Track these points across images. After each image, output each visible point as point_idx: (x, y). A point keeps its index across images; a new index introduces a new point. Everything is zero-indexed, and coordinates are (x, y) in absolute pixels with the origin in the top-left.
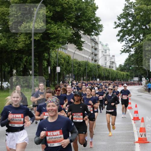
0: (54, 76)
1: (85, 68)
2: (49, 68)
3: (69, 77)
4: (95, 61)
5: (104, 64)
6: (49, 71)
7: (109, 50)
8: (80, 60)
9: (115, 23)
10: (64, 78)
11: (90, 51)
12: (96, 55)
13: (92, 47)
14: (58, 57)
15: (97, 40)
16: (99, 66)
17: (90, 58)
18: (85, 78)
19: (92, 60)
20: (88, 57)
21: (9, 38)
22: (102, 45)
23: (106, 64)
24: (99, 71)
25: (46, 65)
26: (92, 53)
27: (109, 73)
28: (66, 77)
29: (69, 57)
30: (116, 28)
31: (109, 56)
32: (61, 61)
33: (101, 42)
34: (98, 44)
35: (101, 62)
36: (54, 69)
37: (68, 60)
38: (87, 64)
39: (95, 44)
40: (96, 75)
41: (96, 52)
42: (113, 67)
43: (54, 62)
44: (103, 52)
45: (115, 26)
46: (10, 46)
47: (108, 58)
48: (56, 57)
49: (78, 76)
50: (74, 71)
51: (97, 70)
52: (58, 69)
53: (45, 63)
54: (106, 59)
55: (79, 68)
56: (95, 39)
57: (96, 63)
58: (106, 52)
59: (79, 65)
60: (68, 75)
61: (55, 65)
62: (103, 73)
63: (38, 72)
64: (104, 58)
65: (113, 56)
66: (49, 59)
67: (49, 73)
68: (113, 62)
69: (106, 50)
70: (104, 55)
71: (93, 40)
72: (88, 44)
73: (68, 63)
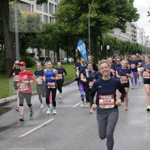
0: (105, 52)
1: (128, 46)
2: (102, 46)
3: (116, 53)
4: (135, 41)
5: (141, 42)
6: (102, 48)
7: (145, 32)
8: (123, 40)
9: (149, 12)
10: (113, 54)
11: (131, 34)
12: (135, 36)
13: (132, 31)
14: (108, 38)
15: (135, 26)
16: (137, 45)
17: (131, 39)
18: (128, 53)
19: (133, 40)
20: (129, 38)
21: (72, 26)
22: (139, 29)
23: (142, 43)
24: (137, 48)
25: (99, 45)
26: (132, 35)
27: (145, 49)
28: (114, 53)
29: (115, 38)
30: (149, 16)
31: (145, 37)
32: (110, 41)
33: (138, 27)
34: (136, 28)
35: (139, 42)
36: (105, 47)
37: (115, 40)
38: (128, 43)
39: (134, 28)
40: (135, 51)
41: (135, 34)
42: (147, 45)
43: (105, 42)
44: (140, 34)
45: (148, 15)
46: (73, 32)
47: (144, 39)
48: (106, 38)
49: (123, 52)
50: (120, 48)
51: (136, 47)
52: (108, 47)
53: (99, 43)
54: (142, 39)
55: (123, 46)
56: (134, 25)
57: (135, 42)
58: (142, 34)
59: (123, 44)
60: (115, 52)
61: (106, 44)
62: (140, 49)
63: (93, 49)
64: (141, 38)
65: (148, 37)
66: (101, 40)
67: (102, 50)
68: (148, 41)
69: (142, 33)
70: (141, 36)
71: (133, 26)
72: (129, 28)
73: (115, 42)
